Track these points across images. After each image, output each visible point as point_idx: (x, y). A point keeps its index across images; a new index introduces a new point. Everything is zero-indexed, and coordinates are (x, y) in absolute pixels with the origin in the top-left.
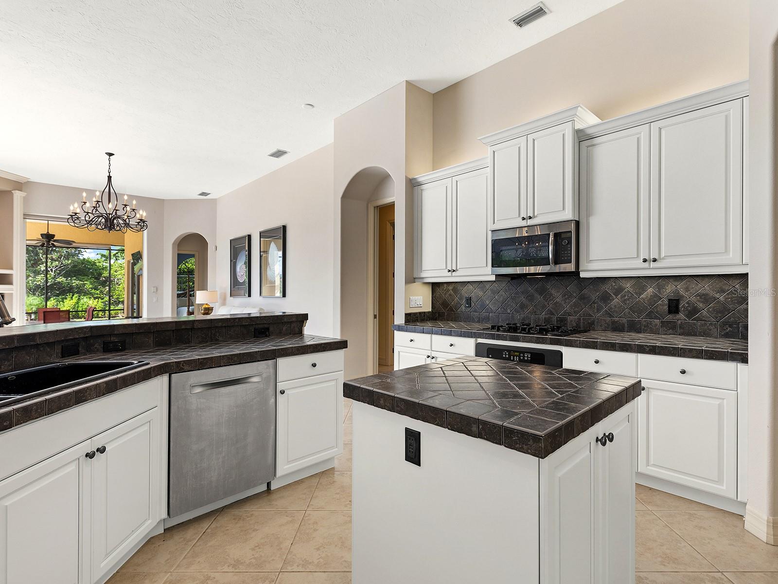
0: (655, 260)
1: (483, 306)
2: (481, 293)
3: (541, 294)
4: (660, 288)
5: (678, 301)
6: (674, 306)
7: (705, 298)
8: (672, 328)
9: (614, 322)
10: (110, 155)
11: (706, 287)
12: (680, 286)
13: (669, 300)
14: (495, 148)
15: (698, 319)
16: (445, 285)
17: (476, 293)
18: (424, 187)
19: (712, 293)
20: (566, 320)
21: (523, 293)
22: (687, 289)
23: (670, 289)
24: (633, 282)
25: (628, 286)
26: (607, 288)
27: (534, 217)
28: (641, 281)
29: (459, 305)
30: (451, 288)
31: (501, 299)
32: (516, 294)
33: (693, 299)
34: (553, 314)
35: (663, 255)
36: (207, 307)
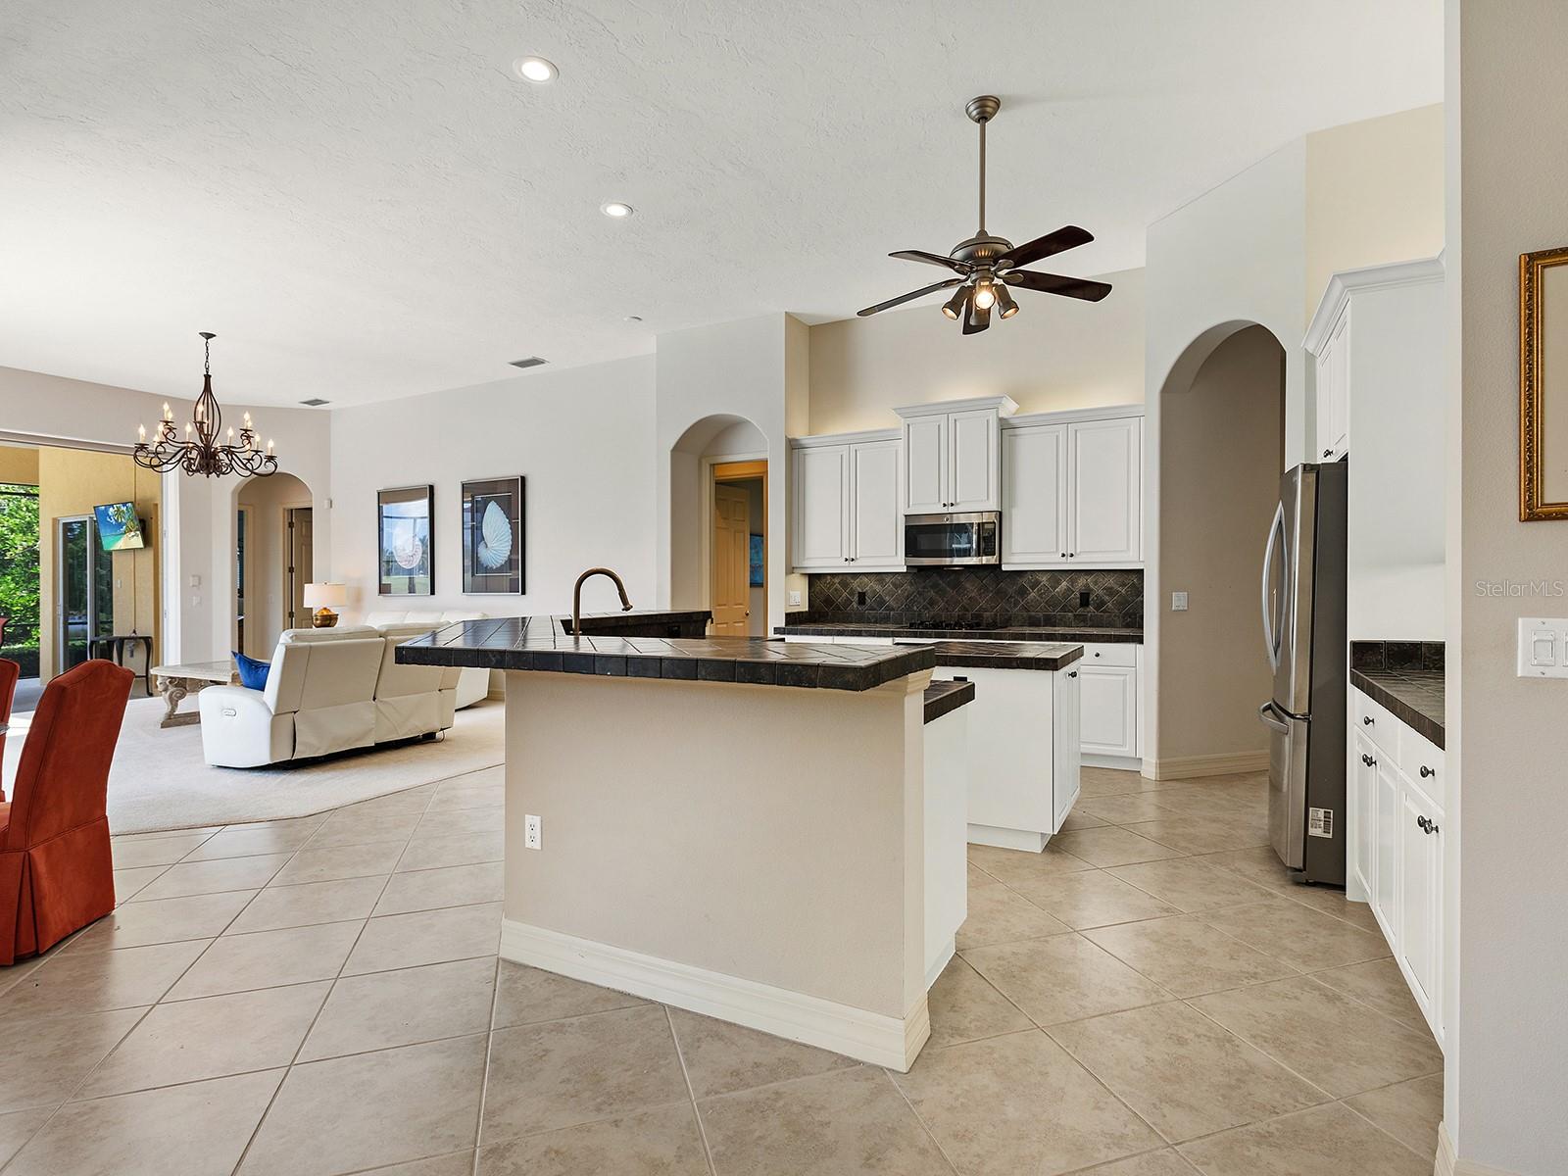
0: (1072, 555)
1: (881, 602)
2: (878, 588)
3: (953, 588)
4: (1073, 582)
5: (1088, 594)
6: (1085, 599)
7: (1110, 591)
8: (1082, 620)
9: (1030, 617)
10: (209, 336)
11: (1110, 581)
12: (1090, 579)
13: (1081, 594)
14: (909, 421)
15: (1104, 611)
16: (829, 577)
17: (872, 586)
18: (808, 451)
19: (1116, 587)
20: (981, 616)
21: (931, 587)
22: (1096, 583)
23: (1081, 582)
24: (1048, 575)
25: (1044, 579)
26: (1024, 581)
27: (957, 504)
28: (1056, 575)
29: (849, 602)
30: (837, 580)
31: (906, 594)
32: (924, 587)
33: (1100, 592)
34: (967, 610)
35: (1078, 551)
36: (325, 613)
